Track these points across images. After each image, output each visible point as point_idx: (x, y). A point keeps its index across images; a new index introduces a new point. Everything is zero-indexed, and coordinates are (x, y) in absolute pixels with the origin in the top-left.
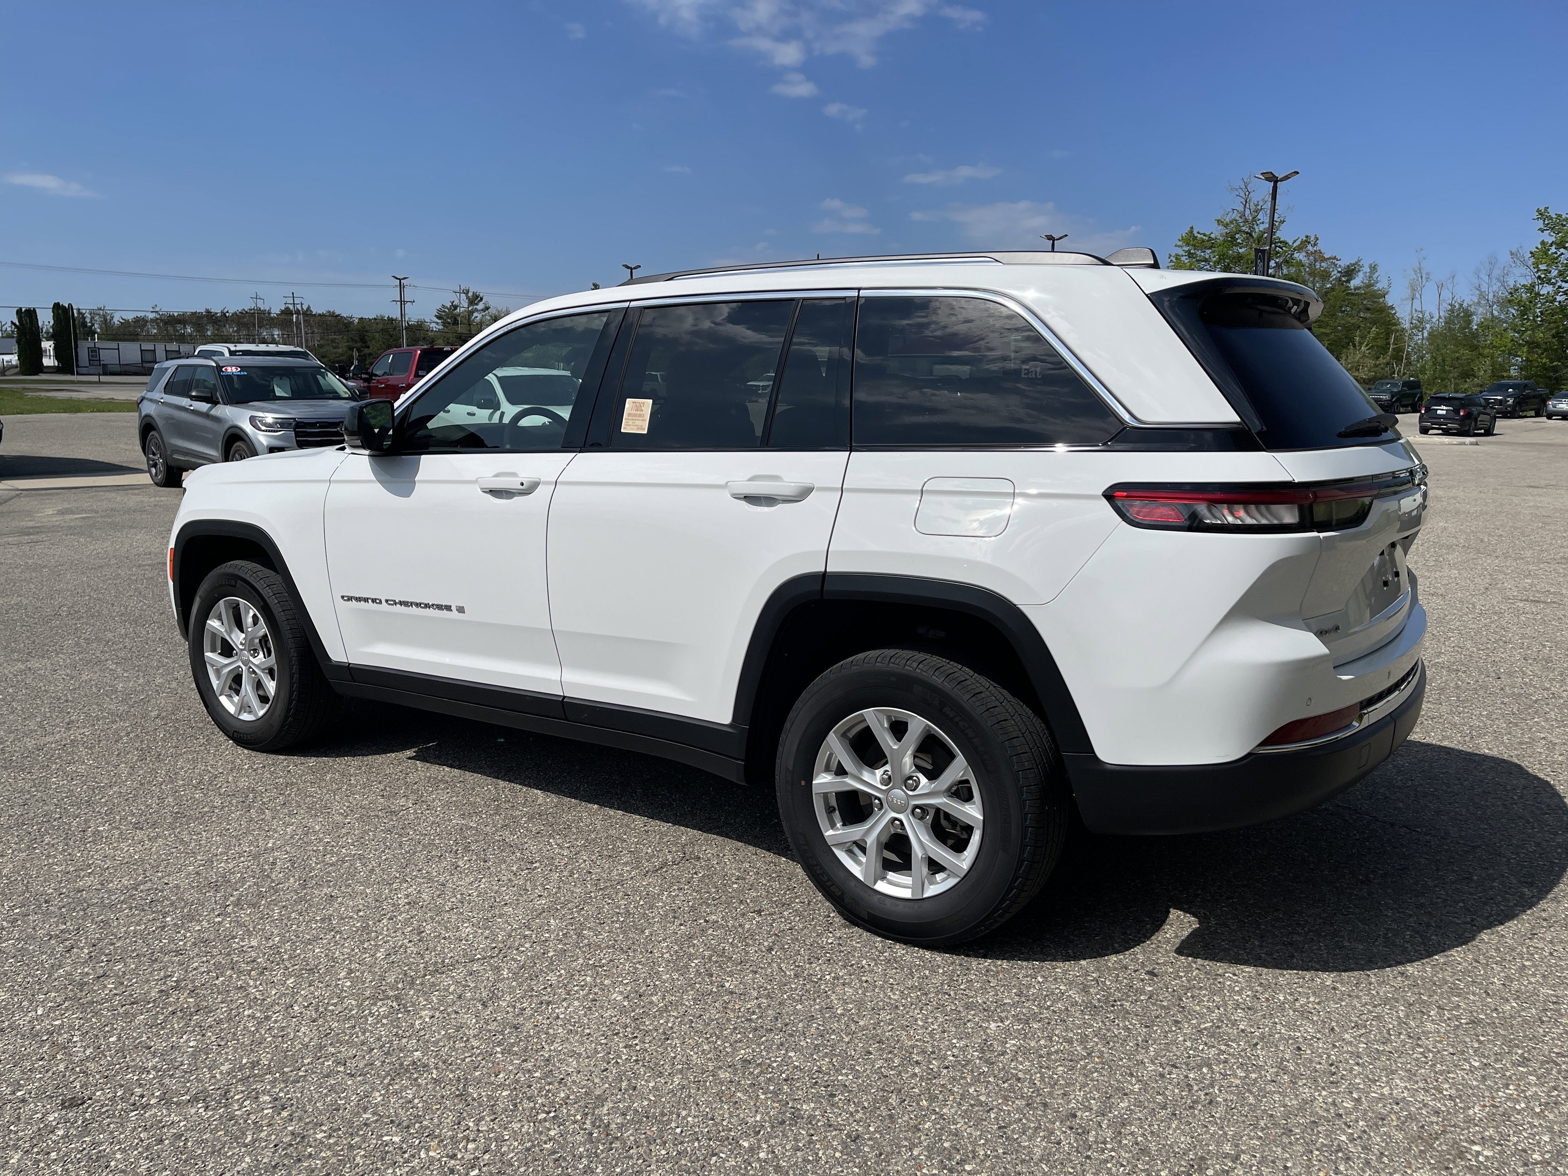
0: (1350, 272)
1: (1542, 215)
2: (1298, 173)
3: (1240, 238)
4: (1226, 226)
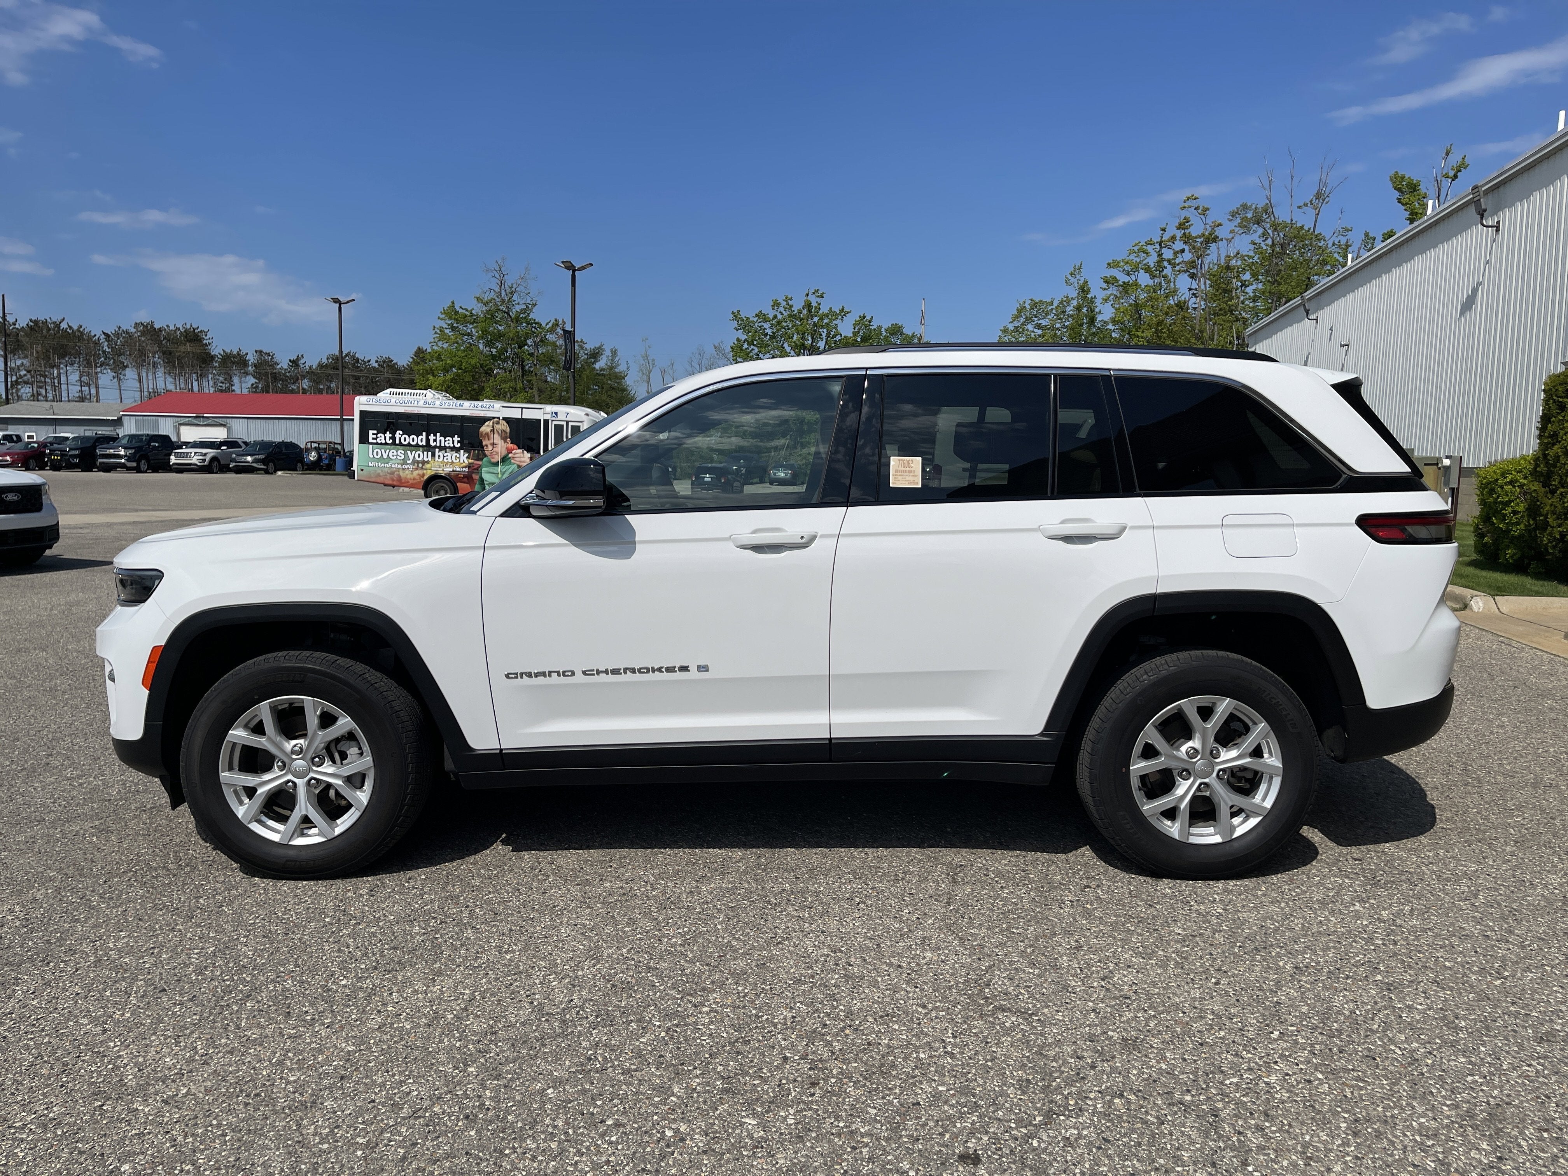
0: (595, 355)
1: (736, 316)
2: (592, 265)
3: (499, 316)
4: (486, 304)
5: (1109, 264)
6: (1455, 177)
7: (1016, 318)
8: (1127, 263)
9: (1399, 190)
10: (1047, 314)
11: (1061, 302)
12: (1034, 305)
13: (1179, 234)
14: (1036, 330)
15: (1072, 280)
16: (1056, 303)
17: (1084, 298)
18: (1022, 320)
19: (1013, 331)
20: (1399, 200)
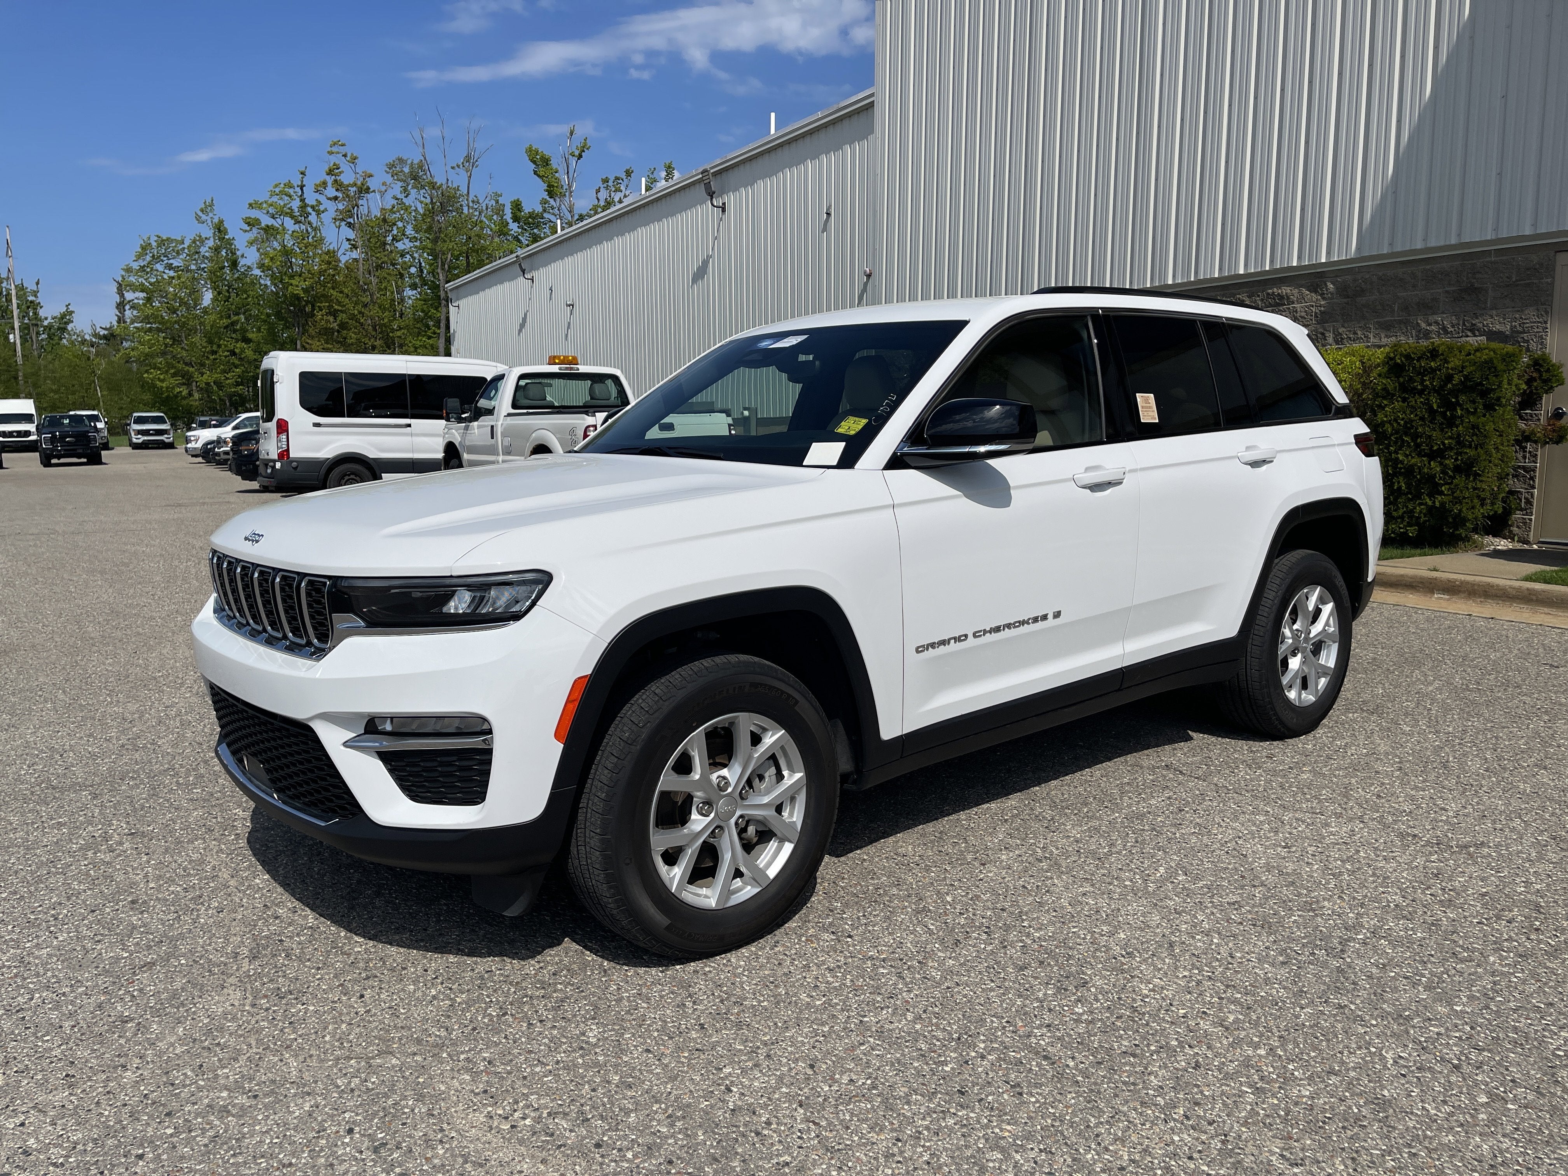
5: (250, 205)
6: (580, 157)
7: (139, 257)
8: (272, 205)
9: (534, 162)
10: (178, 253)
11: (194, 242)
12: (162, 242)
13: (330, 180)
14: (167, 271)
15: (204, 217)
16: (187, 243)
17: (221, 239)
18: (148, 258)
19: (138, 271)
20: (535, 173)
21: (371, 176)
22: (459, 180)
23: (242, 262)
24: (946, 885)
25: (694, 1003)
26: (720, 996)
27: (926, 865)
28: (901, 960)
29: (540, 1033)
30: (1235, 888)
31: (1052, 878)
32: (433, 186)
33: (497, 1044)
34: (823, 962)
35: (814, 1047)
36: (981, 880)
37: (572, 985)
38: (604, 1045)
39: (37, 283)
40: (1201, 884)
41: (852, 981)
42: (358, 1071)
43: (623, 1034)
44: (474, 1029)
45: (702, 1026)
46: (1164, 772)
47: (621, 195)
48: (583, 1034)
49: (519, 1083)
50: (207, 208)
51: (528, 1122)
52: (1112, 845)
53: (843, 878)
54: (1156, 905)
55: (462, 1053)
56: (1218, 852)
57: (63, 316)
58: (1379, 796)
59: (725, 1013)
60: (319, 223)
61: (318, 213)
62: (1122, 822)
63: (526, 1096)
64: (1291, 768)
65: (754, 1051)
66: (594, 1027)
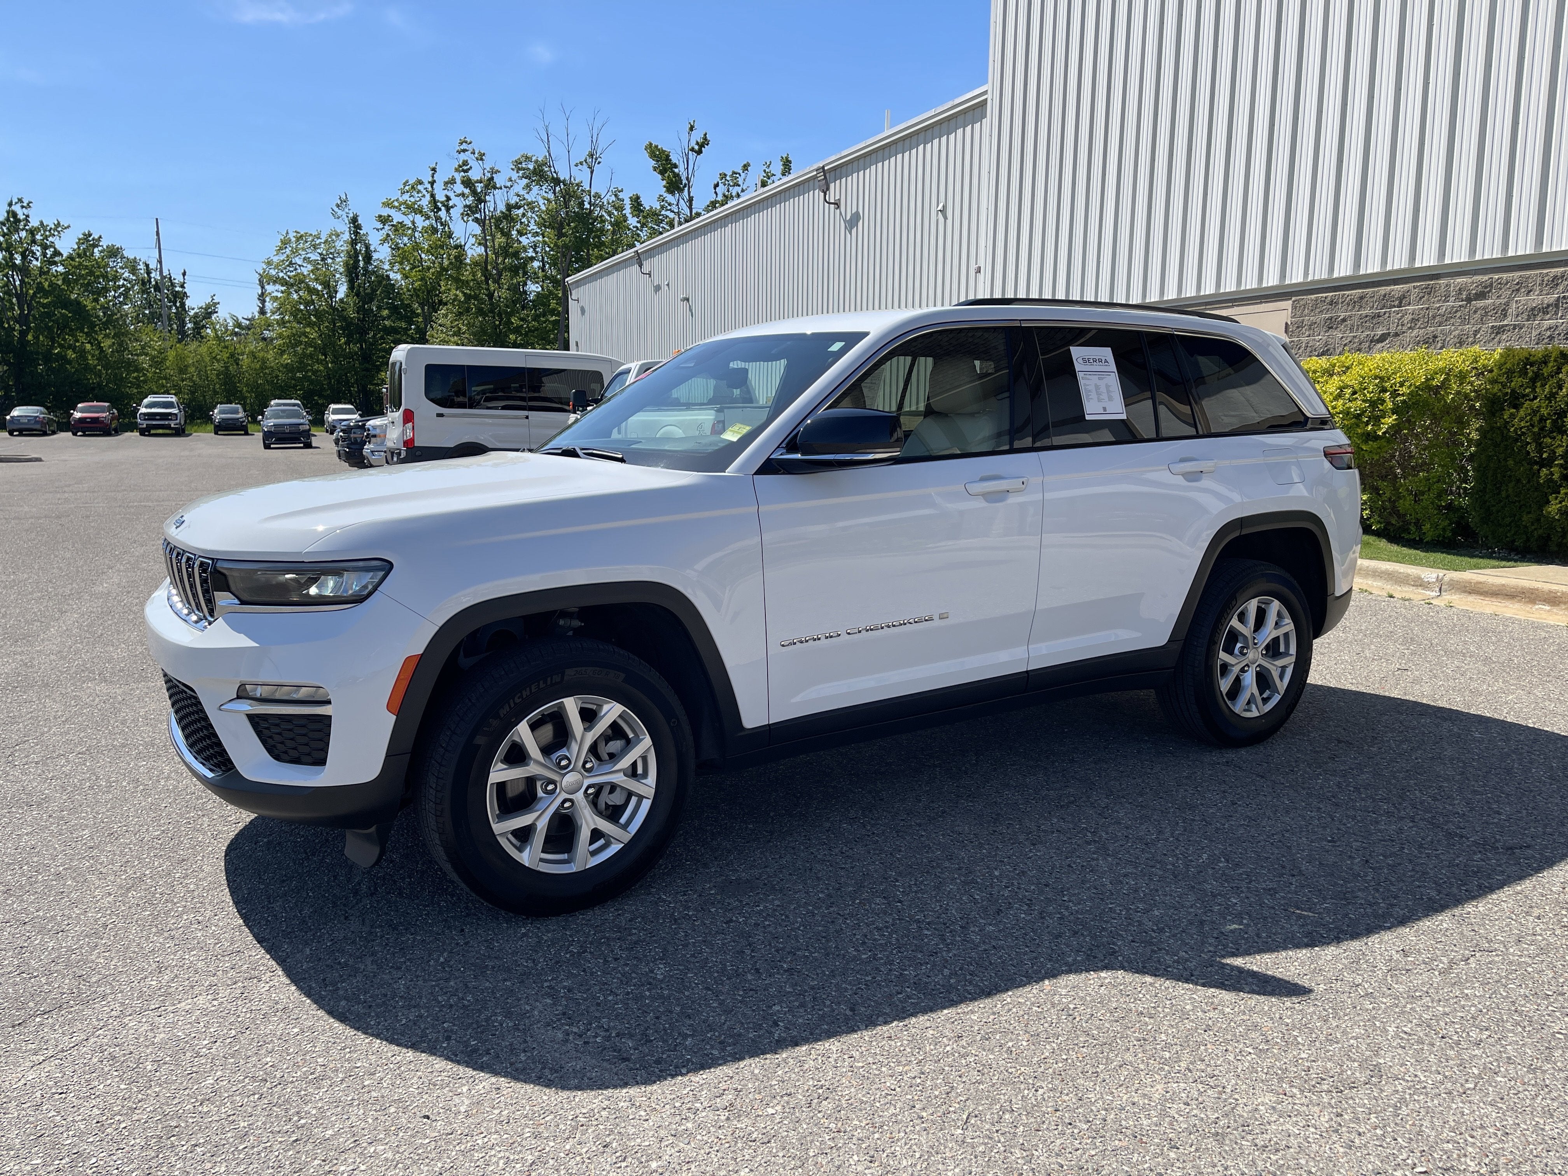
5: (383, 203)
6: (699, 152)
7: (279, 251)
8: (403, 203)
9: (654, 158)
10: (315, 247)
11: (330, 236)
12: (300, 237)
13: (459, 176)
14: (305, 265)
15: (340, 212)
16: (324, 237)
17: (356, 233)
18: (288, 252)
19: (278, 264)
20: (656, 169)
21: (498, 171)
22: (581, 176)
23: (375, 256)
24: (996, 861)
25: (752, 951)
26: (775, 946)
27: (980, 843)
28: (945, 924)
29: (614, 969)
30: (1274, 876)
31: (1097, 859)
32: (557, 181)
33: (576, 976)
34: (873, 923)
35: (856, 994)
36: (1030, 858)
37: (645, 930)
38: (669, 981)
39: (184, 274)
40: (1241, 870)
41: (897, 940)
42: (457, 990)
43: (687, 973)
44: (557, 962)
45: (757, 970)
46: (1223, 768)
47: (739, 189)
48: (652, 971)
49: (592, 1009)
50: (343, 203)
51: (598, 1040)
52: (1160, 832)
53: (900, 851)
54: (1193, 887)
55: (546, 981)
56: (1262, 843)
57: (208, 306)
58: (1435, 799)
59: (779, 961)
60: (448, 218)
61: (448, 209)
62: (1174, 812)
63: (598, 1019)
64: (1351, 768)
65: (802, 993)
66: (662, 966)
